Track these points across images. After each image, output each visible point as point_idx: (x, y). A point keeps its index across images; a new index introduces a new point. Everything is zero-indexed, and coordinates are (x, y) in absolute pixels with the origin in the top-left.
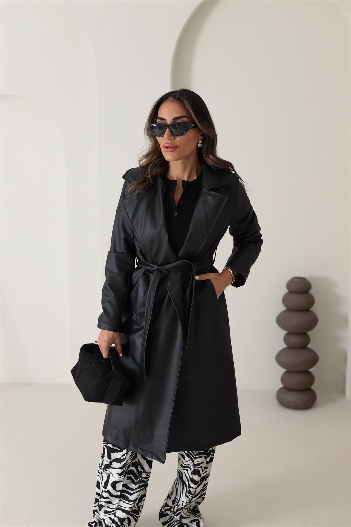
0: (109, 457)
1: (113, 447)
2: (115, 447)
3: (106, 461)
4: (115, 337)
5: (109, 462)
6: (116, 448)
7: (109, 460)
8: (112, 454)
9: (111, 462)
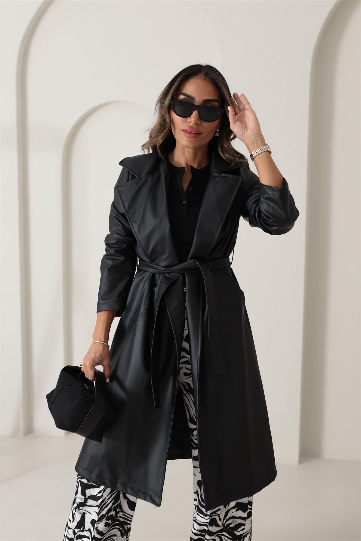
0: (84, 493)
1: (88, 483)
2: (90, 482)
3: (80, 499)
4: (104, 357)
5: (83, 499)
6: (92, 483)
7: (83, 497)
8: (86, 491)
9: (86, 500)
